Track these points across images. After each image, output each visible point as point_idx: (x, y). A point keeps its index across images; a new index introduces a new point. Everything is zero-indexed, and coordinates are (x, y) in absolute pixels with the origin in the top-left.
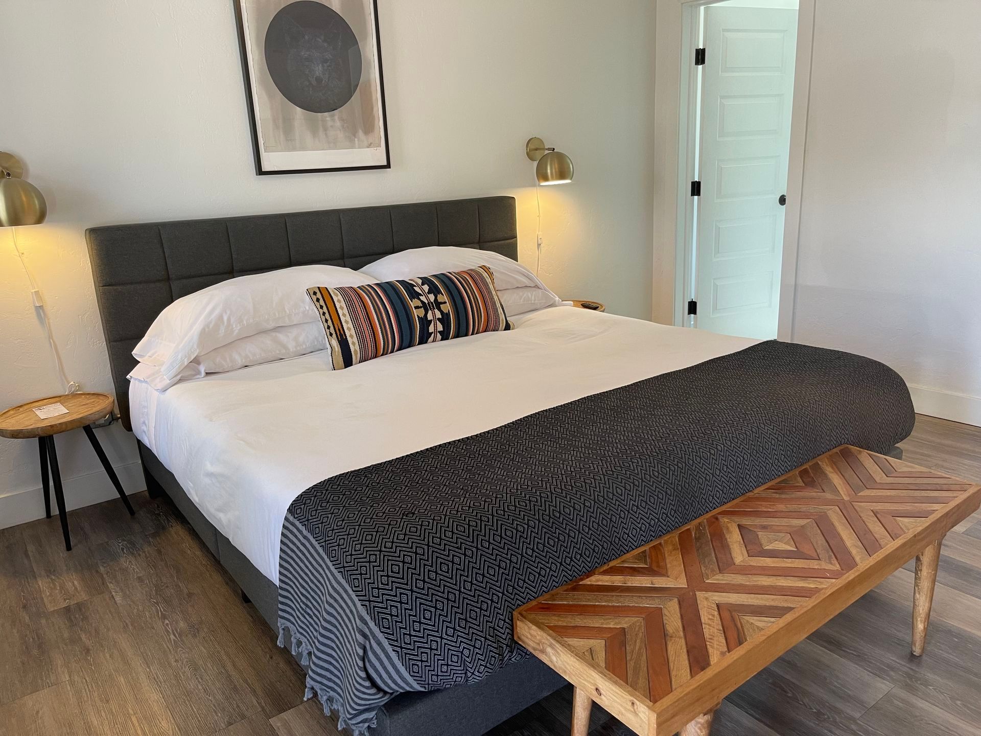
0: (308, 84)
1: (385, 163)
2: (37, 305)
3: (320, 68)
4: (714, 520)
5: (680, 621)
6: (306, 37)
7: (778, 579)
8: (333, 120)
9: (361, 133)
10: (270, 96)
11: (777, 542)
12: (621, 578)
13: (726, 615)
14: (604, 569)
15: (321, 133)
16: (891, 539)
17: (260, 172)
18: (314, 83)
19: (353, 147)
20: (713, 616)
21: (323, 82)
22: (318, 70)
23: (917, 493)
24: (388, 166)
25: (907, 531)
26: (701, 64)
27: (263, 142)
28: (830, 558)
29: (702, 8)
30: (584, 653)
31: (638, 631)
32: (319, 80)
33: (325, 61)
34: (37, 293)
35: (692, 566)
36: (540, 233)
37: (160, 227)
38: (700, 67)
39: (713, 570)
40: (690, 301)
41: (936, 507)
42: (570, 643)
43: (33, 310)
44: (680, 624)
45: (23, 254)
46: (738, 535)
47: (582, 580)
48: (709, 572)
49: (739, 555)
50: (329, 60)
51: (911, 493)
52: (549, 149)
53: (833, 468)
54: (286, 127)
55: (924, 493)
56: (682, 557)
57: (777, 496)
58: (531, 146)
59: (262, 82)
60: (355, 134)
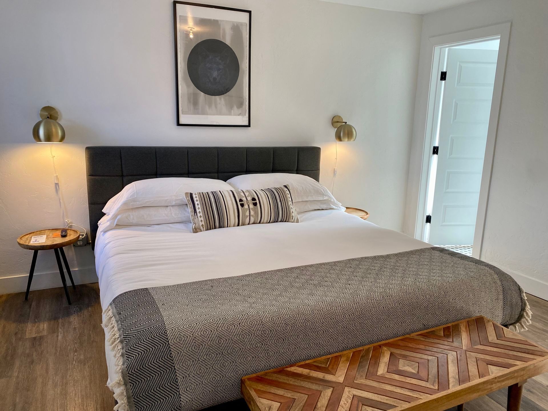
0: (208, 81)
1: (247, 124)
2: (56, 183)
3: (216, 73)
4: (379, 347)
5: (327, 401)
6: (210, 57)
7: (397, 388)
8: (220, 100)
9: (235, 108)
10: (188, 86)
11: (408, 367)
12: (308, 371)
13: (355, 402)
14: (302, 364)
15: (213, 106)
16: (478, 377)
17: (178, 124)
18: (212, 80)
19: (230, 114)
20: (347, 402)
21: (217, 80)
22: (215, 74)
23: (511, 353)
24: (249, 126)
25: (491, 374)
26: (444, 80)
27: (181, 109)
28: (434, 381)
29: (447, 49)
30: (266, 408)
31: (301, 402)
32: (215, 79)
33: (219, 70)
34: (57, 176)
35: (352, 371)
36: (336, 168)
37: (121, 149)
38: (443, 82)
39: (362, 376)
40: (428, 215)
41: (518, 363)
42: (261, 401)
43: (54, 185)
44: (326, 403)
45: (54, 156)
46: (388, 359)
47: (287, 367)
48: (358, 377)
49: (382, 370)
50: (221, 69)
51: (507, 352)
52: (344, 122)
53: (466, 328)
54: (194, 102)
55: (515, 353)
56: (349, 366)
57: (424, 339)
58: (335, 120)
59: (184, 79)
60: (231, 108)
